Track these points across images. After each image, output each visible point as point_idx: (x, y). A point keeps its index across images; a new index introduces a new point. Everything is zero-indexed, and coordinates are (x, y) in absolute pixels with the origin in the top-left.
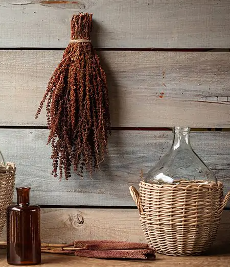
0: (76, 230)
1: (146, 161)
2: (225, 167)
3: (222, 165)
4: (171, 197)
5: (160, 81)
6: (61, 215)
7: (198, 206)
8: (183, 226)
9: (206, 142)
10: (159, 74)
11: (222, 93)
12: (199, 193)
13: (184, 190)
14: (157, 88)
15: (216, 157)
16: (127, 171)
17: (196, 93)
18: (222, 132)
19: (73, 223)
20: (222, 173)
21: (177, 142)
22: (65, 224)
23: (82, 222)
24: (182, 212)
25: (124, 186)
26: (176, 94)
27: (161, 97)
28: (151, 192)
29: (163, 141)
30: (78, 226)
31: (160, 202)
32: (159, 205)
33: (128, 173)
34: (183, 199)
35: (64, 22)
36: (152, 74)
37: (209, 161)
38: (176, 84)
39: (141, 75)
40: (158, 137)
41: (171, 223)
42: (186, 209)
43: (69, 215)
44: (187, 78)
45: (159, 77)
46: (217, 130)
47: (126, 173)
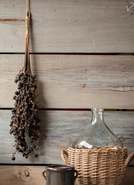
0: (24, 181)
1: (73, 133)
2: (129, 137)
3: (127, 135)
4: (87, 158)
5: (83, 76)
6: (14, 170)
7: (106, 164)
8: (95, 179)
9: (116, 119)
10: (83, 71)
11: (127, 84)
12: (107, 155)
13: (96, 153)
14: (81, 81)
15: (123, 130)
16: (60, 139)
17: (108, 84)
18: (127, 112)
19: (22, 176)
20: (127, 141)
21: (95, 119)
22: (16, 177)
23: (28, 176)
24: (95, 169)
25: (58, 150)
26: (94, 85)
27: (84, 87)
28: (74, 154)
29: (85, 118)
30: (25, 178)
31: (79, 161)
32: (79, 163)
33: (61, 141)
34: (96, 159)
35: (15, 35)
36: (78, 71)
37: (118, 133)
38: (95, 78)
39: (69, 72)
40: (82, 116)
41: (87, 176)
42: (97, 166)
43: (19, 171)
44: (102, 74)
45: (82, 73)
46: (123, 110)
47: (59, 141)
